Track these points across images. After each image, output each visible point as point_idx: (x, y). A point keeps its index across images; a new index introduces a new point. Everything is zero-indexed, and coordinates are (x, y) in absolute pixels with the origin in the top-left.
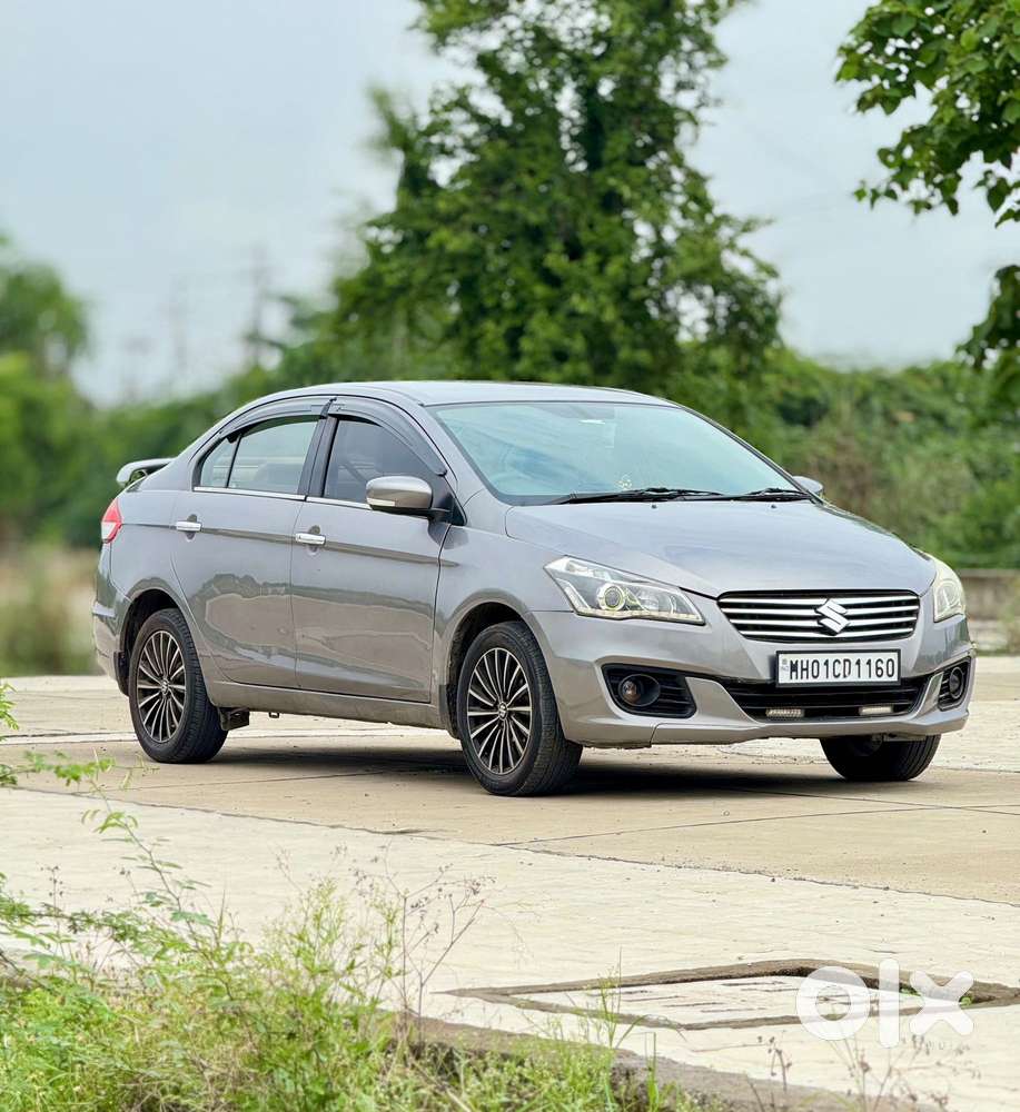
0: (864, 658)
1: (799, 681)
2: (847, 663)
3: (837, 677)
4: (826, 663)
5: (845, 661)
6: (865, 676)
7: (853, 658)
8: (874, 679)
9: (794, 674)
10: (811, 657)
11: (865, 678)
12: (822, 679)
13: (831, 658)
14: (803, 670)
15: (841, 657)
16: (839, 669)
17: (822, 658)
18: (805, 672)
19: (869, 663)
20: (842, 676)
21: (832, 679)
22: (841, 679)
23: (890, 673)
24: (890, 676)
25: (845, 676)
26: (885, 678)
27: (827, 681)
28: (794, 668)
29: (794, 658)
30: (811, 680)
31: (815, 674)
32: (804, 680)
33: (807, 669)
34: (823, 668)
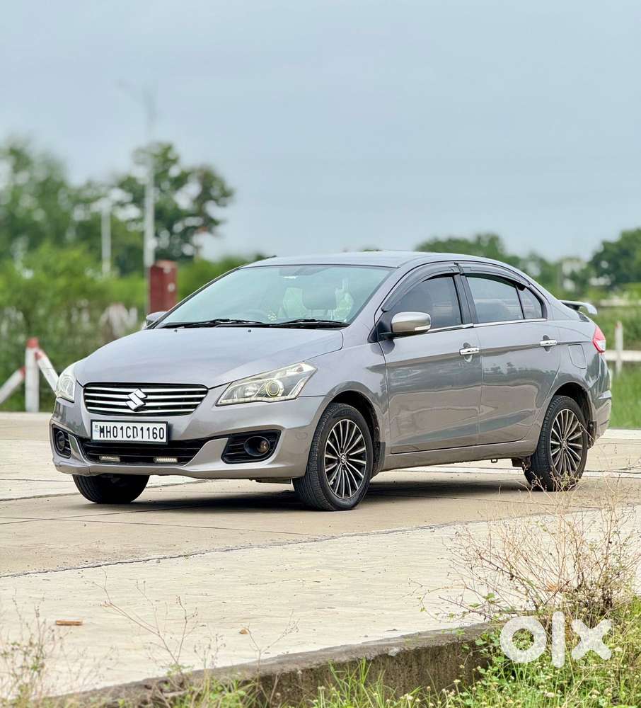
0: (145, 426)
1: (105, 439)
2: (135, 429)
3: (129, 437)
4: (122, 428)
5: (134, 427)
6: (146, 438)
7: (139, 426)
8: (152, 439)
9: (102, 434)
10: (112, 424)
11: (146, 439)
12: (119, 438)
13: (125, 425)
14: (107, 432)
15: (131, 425)
16: (130, 432)
17: (119, 425)
18: (109, 434)
19: (148, 429)
20: (132, 436)
21: (125, 439)
22: (131, 439)
23: (162, 436)
24: (162, 438)
25: (134, 437)
26: (158, 440)
27: (123, 439)
28: (102, 430)
29: (102, 424)
30: (113, 438)
31: (115, 435)
32: (109, 439)
33: (110, 432)
34: (120, 431)
